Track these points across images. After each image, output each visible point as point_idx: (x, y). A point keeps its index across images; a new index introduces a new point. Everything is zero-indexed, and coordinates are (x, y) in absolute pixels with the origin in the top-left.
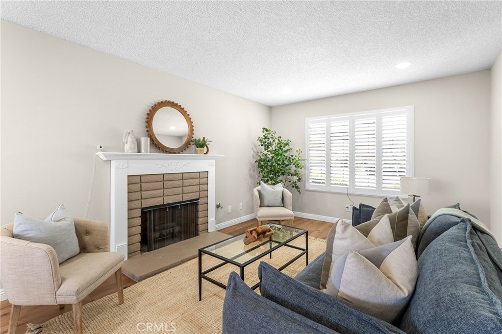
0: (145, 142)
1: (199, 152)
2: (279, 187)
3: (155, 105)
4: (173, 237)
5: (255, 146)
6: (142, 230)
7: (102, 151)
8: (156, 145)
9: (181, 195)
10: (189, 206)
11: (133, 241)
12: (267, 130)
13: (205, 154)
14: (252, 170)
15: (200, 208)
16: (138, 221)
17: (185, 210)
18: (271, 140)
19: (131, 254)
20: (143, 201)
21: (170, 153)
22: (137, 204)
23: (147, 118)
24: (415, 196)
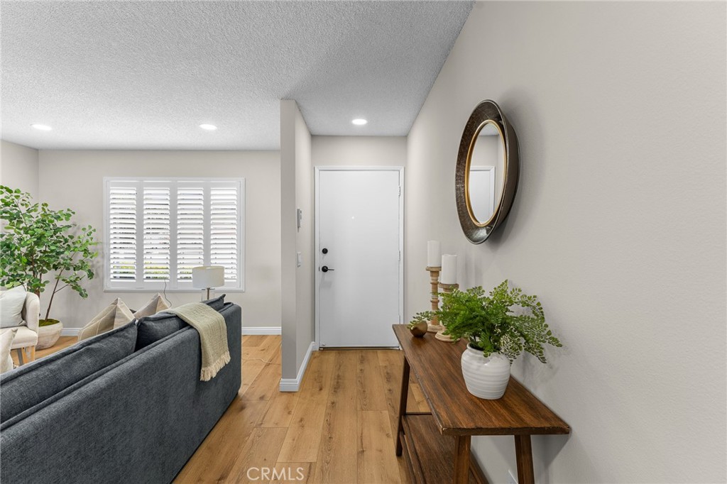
2: (17, 293)
12: (9, 191)
18: (23, 209)
24: (209, 289)
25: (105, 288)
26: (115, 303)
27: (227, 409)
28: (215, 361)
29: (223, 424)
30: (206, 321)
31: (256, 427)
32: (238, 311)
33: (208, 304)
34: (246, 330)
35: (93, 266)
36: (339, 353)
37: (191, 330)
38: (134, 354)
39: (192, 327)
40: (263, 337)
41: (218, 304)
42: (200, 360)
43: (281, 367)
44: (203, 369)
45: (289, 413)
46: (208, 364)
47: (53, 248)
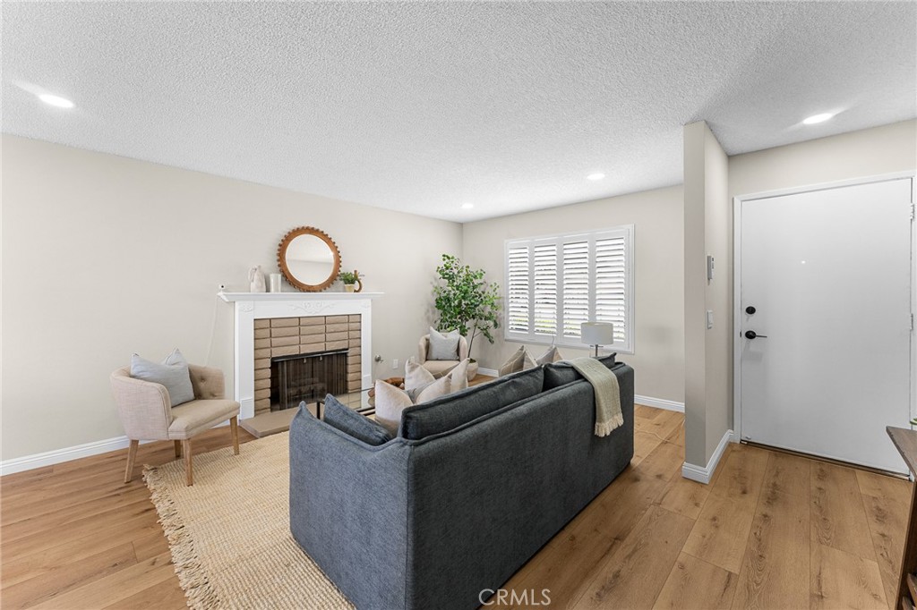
0: (275, 279)
1: (347, 289)
2: (454, 335)
3: (289, 233)
4: (313, 396)
5: (436, 279)
6: (272, 383)
7: (224, 291)
8: (290, 282)
9: (323, 344)
10: (335, 358)
11: (262, 396)
12: (448, 258)
13: (355, 291)
14: (431, 312)
15: (350, 360)
16: (268, 373)
17: (328, 363)
18: (455, 271)
19: (258, 411)
20: (273, 349)
21: (309, 291)
22: (266, 353)
23: (279, 250)
24: (597, 346)
25: (506, 338)
26: (522, 349)
27: (620, 474)
28: (608, 419)
29: (616, 487)
30: (600, 377)
31: (654, 504)
32: (630, 373)
33: (600, 360)
34: (640, 399)
35: (497, 317)
36: (776, 455)
37: (586, 383)
38: (542, 394)
39: (586, 380)
40: (657, 410)
41: (610, 362)
42: (594, 416)
43: (684, 450)
44: (597, 424)
45: (697, 505)
46: (601, 421)
47: (473, 301)
